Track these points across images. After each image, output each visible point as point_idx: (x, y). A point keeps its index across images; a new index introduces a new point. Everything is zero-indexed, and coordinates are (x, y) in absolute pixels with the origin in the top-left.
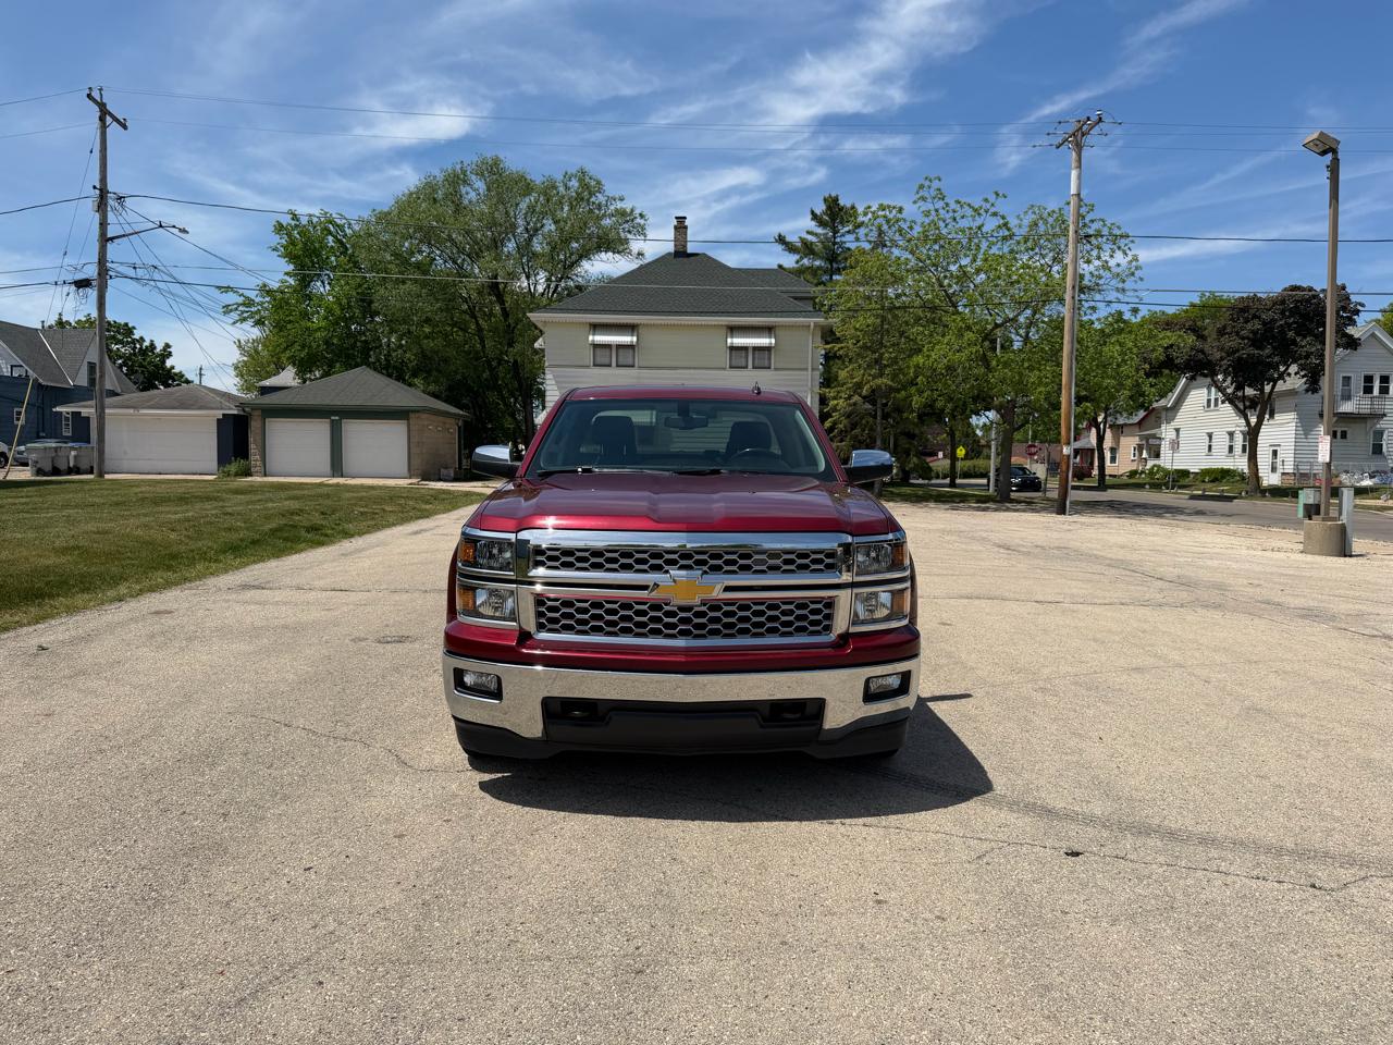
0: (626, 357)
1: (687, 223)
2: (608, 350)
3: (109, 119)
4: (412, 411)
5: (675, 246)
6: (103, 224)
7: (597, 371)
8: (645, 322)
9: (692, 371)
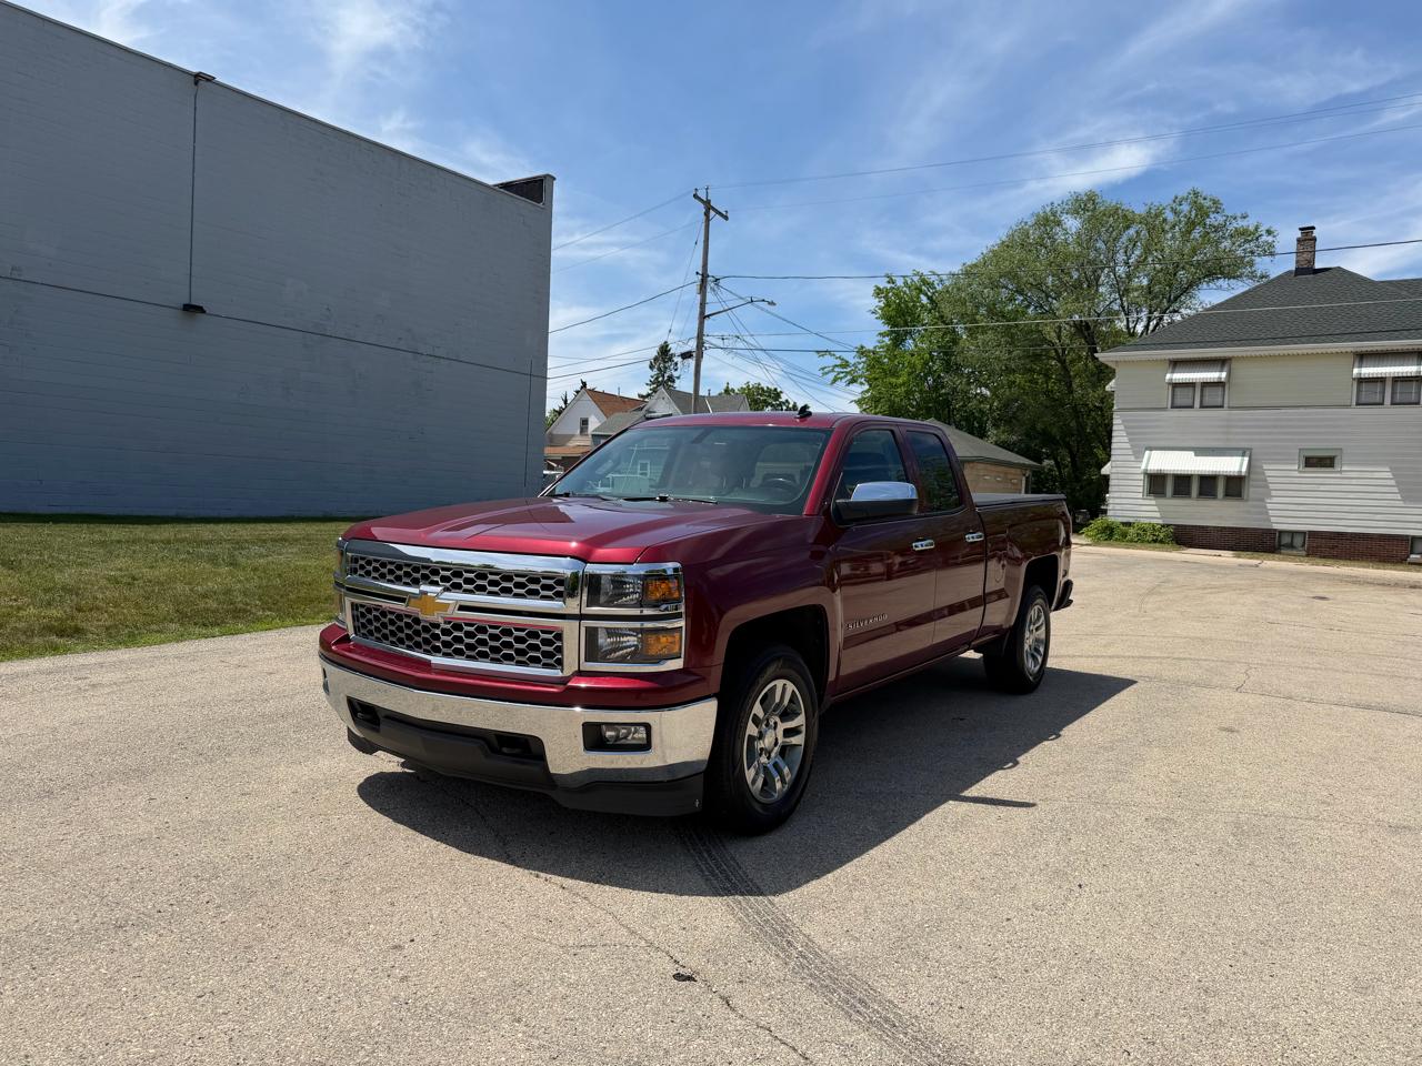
0: (1213, 396)
1: (1315, 233)
2: (1191, 389)
3: (712, 213)
4: (969, 462)
5: (1297, 262)
6: (703, 304)
7: (1176, 413)
8: (1240, 354)
9: (1302, 410)
